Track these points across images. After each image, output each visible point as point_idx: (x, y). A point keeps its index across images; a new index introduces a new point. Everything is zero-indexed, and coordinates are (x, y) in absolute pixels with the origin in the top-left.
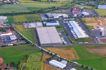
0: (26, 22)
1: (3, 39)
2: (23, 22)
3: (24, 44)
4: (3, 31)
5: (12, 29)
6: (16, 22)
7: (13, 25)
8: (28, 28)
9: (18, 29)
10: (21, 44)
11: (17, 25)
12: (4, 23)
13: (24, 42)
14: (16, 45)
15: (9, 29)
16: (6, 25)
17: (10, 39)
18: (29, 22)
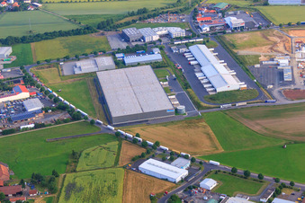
0: (67, 59)
1: (5, 112)
2: (58, 60)
3: (65, 121)
4: (4, 90)
5: (29, 82)
6: (38, 60)
7: (32, 71)
8: (74, 75)
9: (45, 81)
10: (57, 122)
11: (42, 68)
12: (6, 66)
13: (65, 116)
14: (43, 125)
15: (19, 81)
16: (9, 70)
17: (25, 110)
18: (76, 57)
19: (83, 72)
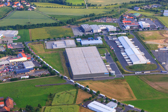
0: (49, 39)
1: (13, 68)
2: (44, 40)
3: (46, 76)
4: (13, 55)
5: (27, 51)
6: (33, 39)
7: (29, 45)
8: (52, 49)
9: (36, 51)
10: (42, 76)
11: (34, 44)
12: (14, 41)
13: (47, 73)
14: (34, 77)
15: (21, 51)
16: (16, 44)
17: (24, 67)
18: (54, 39)
19: (57, 48)
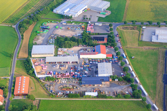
0: (150, 23)
2: (142, 23)
4: (89, 45)
5: (110, 42)
6: (126, 20)
7: (118, 29)
8: (150, 43)
11: (126, 28)
12: (100, 19)
16: (101, 25)
